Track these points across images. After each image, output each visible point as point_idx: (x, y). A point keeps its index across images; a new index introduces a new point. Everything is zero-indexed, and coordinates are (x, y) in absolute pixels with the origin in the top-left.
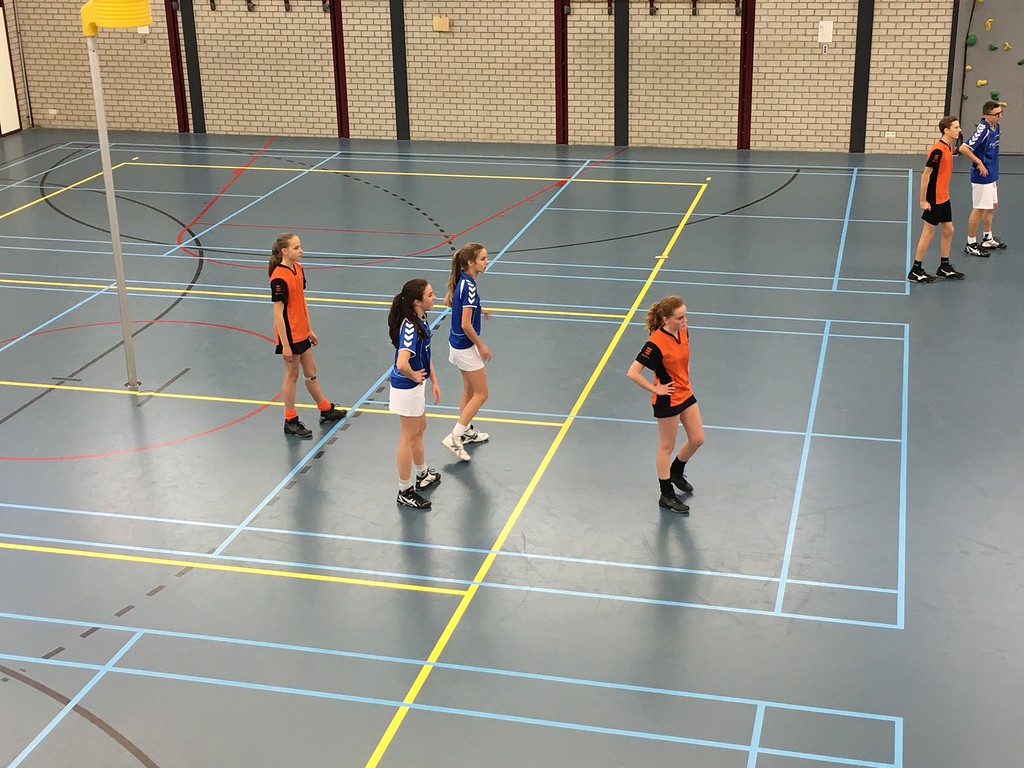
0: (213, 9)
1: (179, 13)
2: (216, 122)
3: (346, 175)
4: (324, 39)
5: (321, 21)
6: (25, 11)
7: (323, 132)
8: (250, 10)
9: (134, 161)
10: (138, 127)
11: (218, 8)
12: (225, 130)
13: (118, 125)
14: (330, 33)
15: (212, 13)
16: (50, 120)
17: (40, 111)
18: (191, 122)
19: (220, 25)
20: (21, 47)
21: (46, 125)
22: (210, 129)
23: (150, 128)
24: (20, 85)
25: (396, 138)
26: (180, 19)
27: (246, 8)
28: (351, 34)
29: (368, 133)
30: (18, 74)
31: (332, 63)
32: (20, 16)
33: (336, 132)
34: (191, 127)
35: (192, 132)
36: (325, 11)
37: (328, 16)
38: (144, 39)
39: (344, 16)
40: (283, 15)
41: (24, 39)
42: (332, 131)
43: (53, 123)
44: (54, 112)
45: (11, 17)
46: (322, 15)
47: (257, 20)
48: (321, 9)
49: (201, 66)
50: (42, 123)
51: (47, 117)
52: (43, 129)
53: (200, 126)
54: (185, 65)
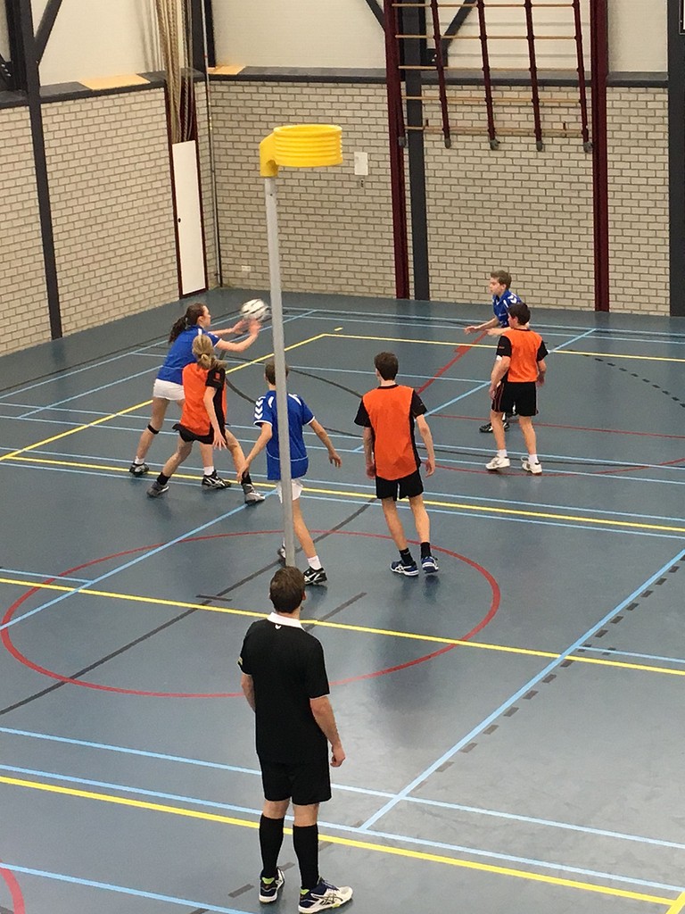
0: (448, 146)
1: (406, 151)
2: (442, 287)
3: (599, 359)
4: (583, 186)
5: (582, 164)
6: (223, 145)
7: (576, 303)
8: (492, 148)
9: (338, 333)
10: (348, 290)
11: (455, 145)
12: (454, 297)
13: (324, 287)
14: (591, 179)
15: (447, 152)
16: (242, 279)
17: (231, 268)
18: (412, 286)
19: (454, 167)
20: (214, 191)
21: (237, 284)
22: (435, 296)
23: (362, 291)
24: (209, 235)
25: (668, 314)
26: (406, 158)
27: (488, 146)
28: (618, 180)
29: (632, 306)
30: (209, 222)
31: (591, 216)
32: (217, 152)
33: (593, 304)
34: (412, 292)
35: (412, 298)
36: (586, 151)
37: (590, 157)
38: (361, 182)
39: (609, 157)
40: (532, 155)
41: (219, 179)
42: (588, 302)
43: (247, 282)
44: (246, 269)
45: (205, 153)
46: (583, 157)
47: (501, 161)
48: (581, 149)
49: (429, 216)
50: (233, 282)
51: (239, 275)
52: (233, 290)
53: (423, 292)
54: (409, 215)
